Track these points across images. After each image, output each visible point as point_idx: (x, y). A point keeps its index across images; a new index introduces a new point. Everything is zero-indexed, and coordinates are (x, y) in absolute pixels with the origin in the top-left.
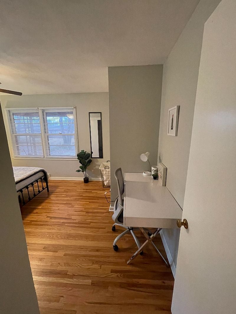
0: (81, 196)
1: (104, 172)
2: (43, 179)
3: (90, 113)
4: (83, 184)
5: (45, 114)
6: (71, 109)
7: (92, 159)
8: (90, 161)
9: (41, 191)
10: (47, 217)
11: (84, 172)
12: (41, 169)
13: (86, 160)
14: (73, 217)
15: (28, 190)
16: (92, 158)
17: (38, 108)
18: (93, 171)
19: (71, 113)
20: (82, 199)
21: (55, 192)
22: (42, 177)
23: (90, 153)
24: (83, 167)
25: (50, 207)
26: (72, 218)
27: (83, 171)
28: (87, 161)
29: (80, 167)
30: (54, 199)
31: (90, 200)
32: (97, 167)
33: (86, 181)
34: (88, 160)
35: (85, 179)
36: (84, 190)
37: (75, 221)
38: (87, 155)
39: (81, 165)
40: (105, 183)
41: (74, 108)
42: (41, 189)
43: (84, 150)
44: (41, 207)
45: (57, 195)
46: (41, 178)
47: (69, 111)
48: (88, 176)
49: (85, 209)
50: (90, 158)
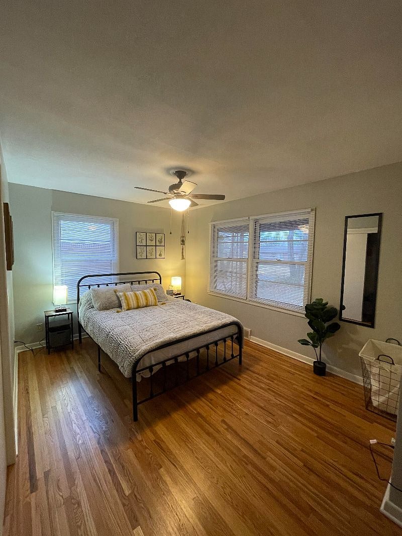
0: (301, 406)
1: (375, 370)
2: (236, 338)
3: (347, 218)
4: (312, 375)
5: (258, 227)
6: (305, 213)
7: (341, 323)
8: (335, 328)
9: (227, 358)
10: (223, 421)
11: (318, 349)
12: (235, 319)
13: (325, 321)
14: (271, 458)
15: (208, 352)
16: (341, 319)
17: (249, 218)
18: (340, 351)
19: (305, 222)
20: (300, 415)
21: (250, 371)
22: (235, 334)
23: (338, 308)
24: (315, 337)
25: (234, 399)
26: (268, 459)
27: (315, 346)
28: (326, 325)
29: (308, 334)
30: (246, 385)
31: (320, 431)
32: (352, 346)
33: (320, 369)
34: (330, 323)
35: (316, 364)
36: (310, 391)
37: (271, 473)
38: (328, 311)
39: (312, 331)
40: (376, 401)
41: (312, 210)
42: (229, 357)
43: (321, 300)
44: (219, 392)
45: (251, 377)
46: (231, 336)
47: (301, 217)
48: (327, 359)
49: (302, 450)
50: (336, 320)
